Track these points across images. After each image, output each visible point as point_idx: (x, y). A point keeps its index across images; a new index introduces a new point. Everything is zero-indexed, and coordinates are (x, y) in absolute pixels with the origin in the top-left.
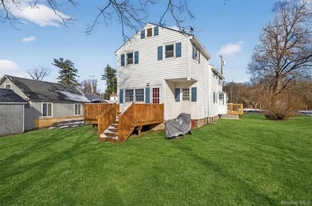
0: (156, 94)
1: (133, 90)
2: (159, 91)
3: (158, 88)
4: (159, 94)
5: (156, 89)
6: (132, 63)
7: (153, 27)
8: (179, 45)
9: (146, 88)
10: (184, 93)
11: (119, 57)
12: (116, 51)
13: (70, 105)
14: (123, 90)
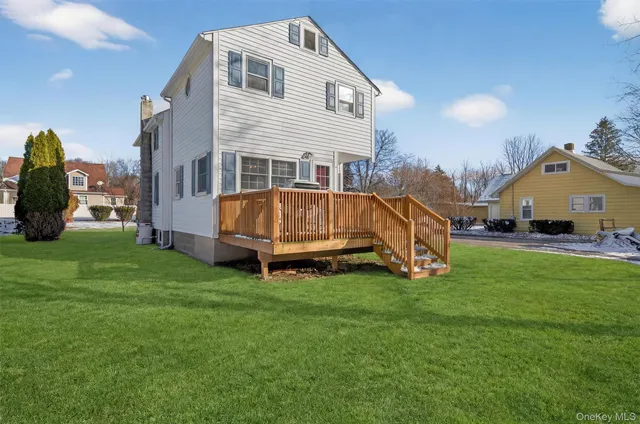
0: (323, 179)
2: (328, 174)
4: (328, 180)
5: (323, 167)
6: (266, 90)
7: (317, 33)
9: (300, 162)
11: (222, 56)
14: (235, 155)
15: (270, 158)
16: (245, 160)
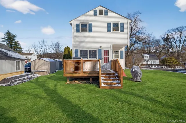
0: (106, 54)
1: (87, 50)
2: (108, 52)
3: (108, 50)
4: (108, 54)
5: (106, 50)
6: (87, 31)
7: (104, 9)
8: (122, 24)
9: (98, 49)
10: (115, 54)
11: (74, 26)
12: (71, 21)
13: (12, 61)
14: (78, 50)
15: (88, 50)
16: (81, 51)
